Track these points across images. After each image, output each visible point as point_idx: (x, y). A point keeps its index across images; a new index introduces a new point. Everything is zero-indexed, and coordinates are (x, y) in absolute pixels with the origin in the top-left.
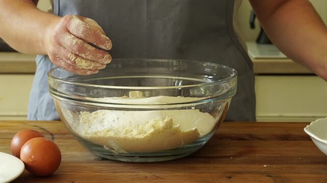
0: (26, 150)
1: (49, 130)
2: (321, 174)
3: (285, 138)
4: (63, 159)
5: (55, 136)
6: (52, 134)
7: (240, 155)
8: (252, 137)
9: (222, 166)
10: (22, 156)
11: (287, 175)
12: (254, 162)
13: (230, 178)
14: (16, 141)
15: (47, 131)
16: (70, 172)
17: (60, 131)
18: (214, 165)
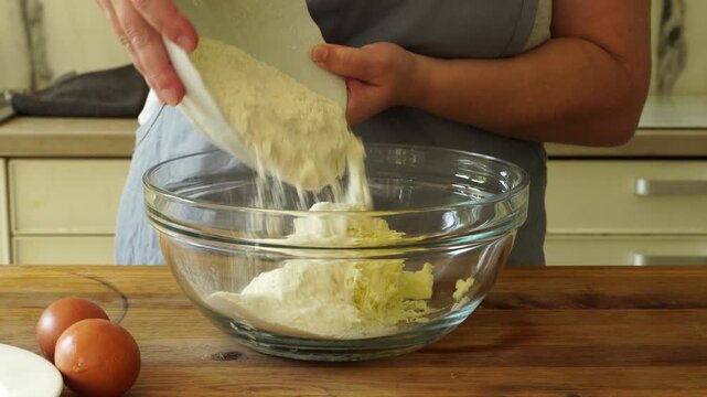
0: (66, 345)
1: (117, 286)
5: (130, 301)
6: (124, 297)
7: (505, 344)
8: (524, 301)
9: (473, 370)
10: (58, 356)
14: (47, 322)
15: (115, 290)
17: (140, 288)
18: (458, 370)
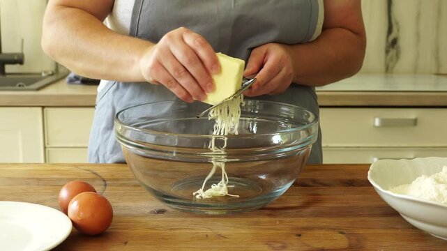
0: (74, 206)
1: (101, 174)
2: (398, 229)
3: (351, 183)
4: (115, 212)
5: (107, 182)
6: (104, 181)
7: (306, 205)
8: (315, 182)
9: (288, 219)
10: (70, 212)
11: (361, 232)
12: (322, 214)
13: (300, 235)
14: (64, 194)
15: (100, 177)
16: (122, 229)
17: (112, 176)
18: (280, 219)
